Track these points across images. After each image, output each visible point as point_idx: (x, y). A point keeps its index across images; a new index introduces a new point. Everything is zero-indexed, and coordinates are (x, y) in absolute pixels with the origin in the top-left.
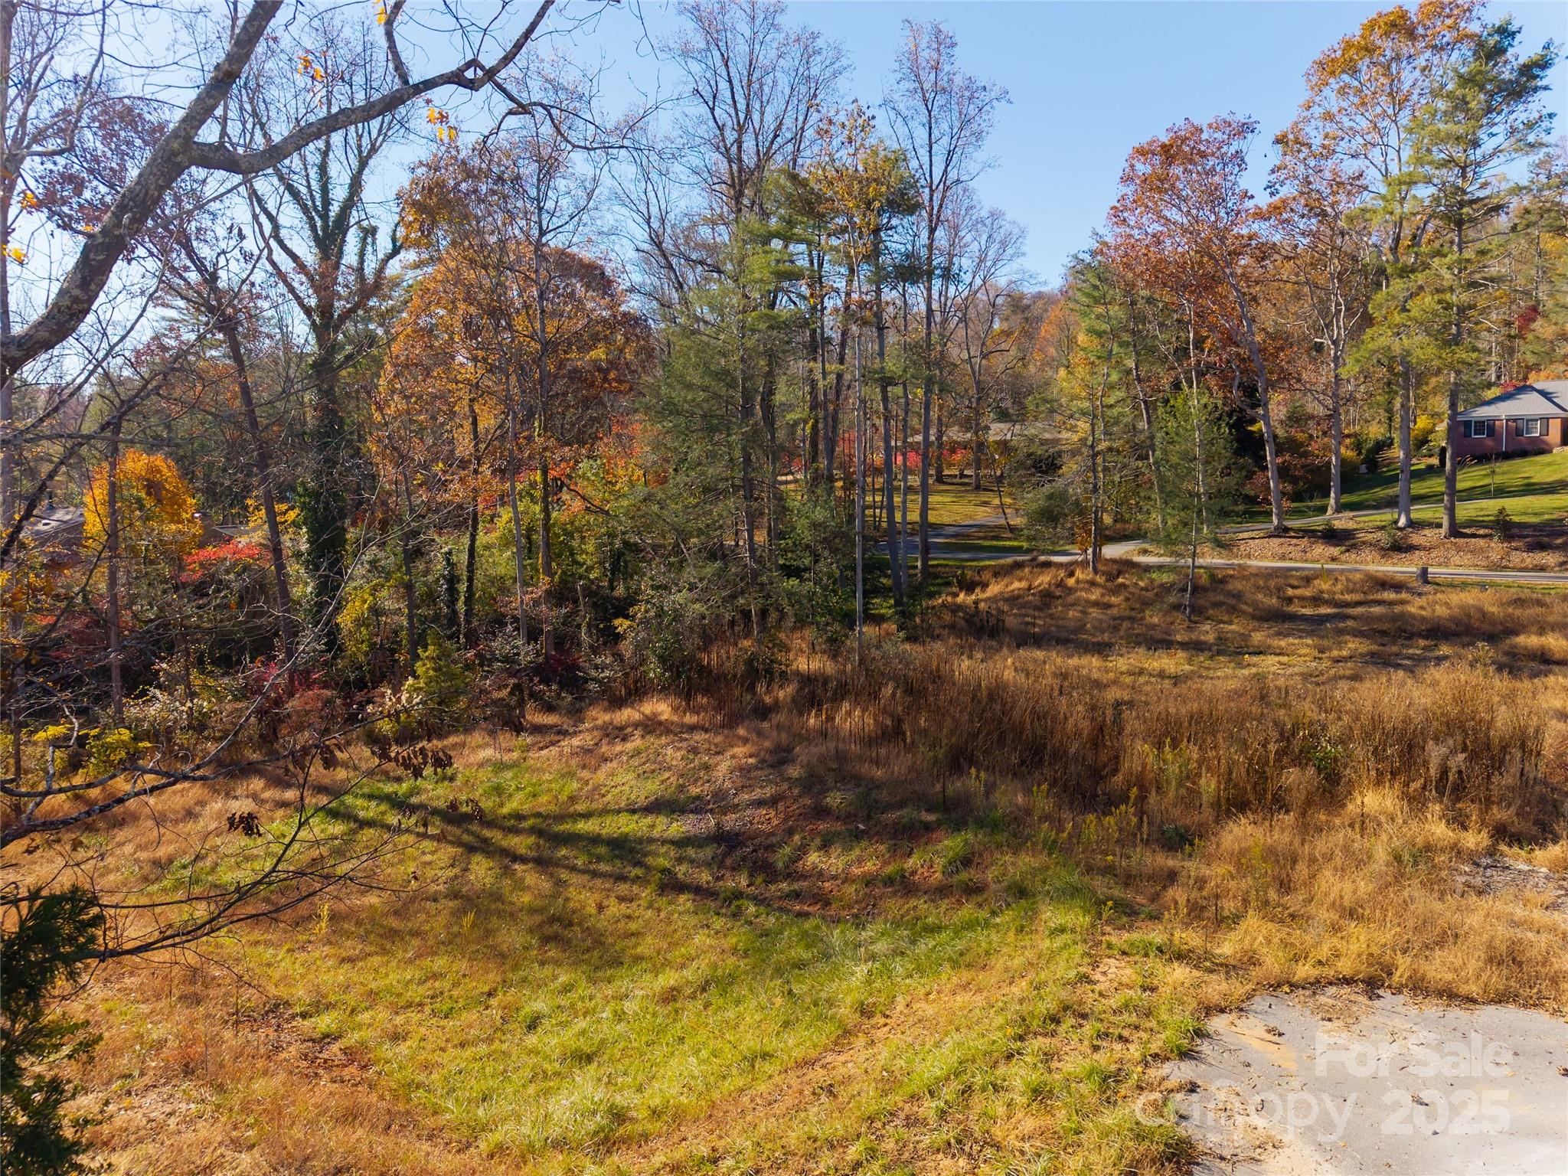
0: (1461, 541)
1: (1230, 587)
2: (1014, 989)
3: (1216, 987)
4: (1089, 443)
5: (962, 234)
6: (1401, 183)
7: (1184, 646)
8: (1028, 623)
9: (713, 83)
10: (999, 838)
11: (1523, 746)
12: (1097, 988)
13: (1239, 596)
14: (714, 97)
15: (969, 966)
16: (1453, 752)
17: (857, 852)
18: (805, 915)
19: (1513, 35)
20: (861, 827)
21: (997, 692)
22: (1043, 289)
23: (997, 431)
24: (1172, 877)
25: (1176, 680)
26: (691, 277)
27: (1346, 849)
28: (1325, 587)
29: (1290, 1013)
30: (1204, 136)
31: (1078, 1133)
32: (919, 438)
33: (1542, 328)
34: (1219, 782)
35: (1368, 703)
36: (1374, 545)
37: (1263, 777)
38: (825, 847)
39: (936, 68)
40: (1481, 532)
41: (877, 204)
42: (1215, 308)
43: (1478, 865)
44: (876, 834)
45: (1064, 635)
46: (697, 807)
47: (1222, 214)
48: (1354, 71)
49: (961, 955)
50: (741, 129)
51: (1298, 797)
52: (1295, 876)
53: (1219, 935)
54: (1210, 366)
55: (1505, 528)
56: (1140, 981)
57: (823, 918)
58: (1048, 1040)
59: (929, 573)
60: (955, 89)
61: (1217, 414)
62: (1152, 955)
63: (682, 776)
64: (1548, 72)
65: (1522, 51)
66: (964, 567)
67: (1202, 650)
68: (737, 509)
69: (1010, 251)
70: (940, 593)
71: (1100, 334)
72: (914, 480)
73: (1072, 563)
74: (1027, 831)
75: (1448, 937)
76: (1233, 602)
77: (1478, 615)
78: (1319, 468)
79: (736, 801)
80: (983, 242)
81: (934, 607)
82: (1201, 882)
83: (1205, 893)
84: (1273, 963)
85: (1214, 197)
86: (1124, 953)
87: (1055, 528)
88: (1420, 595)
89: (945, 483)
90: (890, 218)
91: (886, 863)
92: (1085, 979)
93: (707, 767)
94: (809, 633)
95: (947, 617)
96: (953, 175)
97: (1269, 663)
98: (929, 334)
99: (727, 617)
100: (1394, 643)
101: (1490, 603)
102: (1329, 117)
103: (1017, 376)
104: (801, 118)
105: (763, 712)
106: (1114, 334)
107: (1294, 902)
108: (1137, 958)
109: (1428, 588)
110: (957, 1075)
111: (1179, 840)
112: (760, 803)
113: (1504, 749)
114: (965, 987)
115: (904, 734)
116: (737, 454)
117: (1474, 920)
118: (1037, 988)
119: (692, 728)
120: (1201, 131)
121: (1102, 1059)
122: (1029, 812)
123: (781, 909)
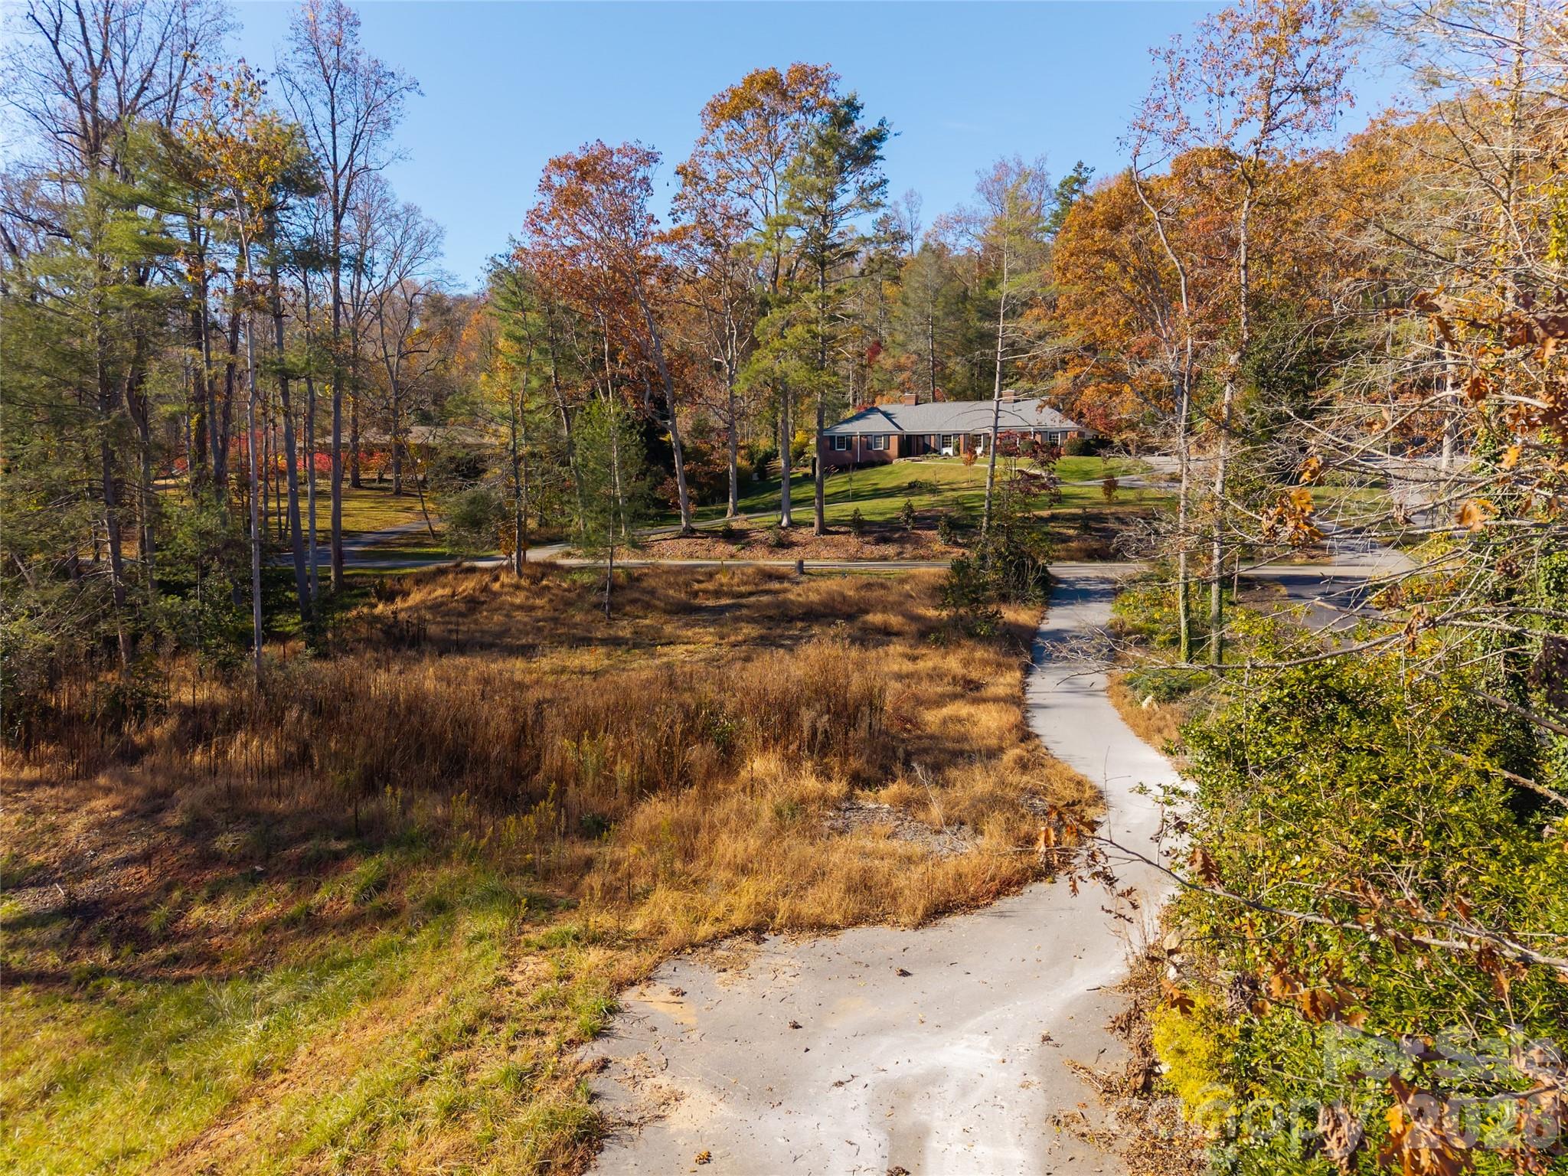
0: (828, 537)
1: (645, 584)
2: (430, 1009)
3: (628, 962)
4: (511, 447)
5: (376, 226)
6: (778, 224)
7: (604, 642)
8: (450, 631)
9: (56, 13)
10: (416, 855)
11: (871, 704)
12: (514, 988)
13: (652, 592)
14: (58, 28)
15: (383, 994)
16: (820, 716)
17: (254, 897)
18: (188, 979)
19: (857, 109)
20: (258, 868)
21: (416, 704)
22: (464, 292)
23: (418, 434)
24: (588, 864)
25: (596, 674)
26: (32, 241)
27: (740, 812)
28: (725, 580)
29: (694, 973)
30: (615, 159)
31: (492, 1139)
32: (330, 440)
33: (885, 360)
34: (633, 767)
35: (756, 681)
36: (763, 543)
37: (671, 755)
38: (213, 899)
39: (338, 45)
40: (843, 529)
41: (269, 179)
42: (627, 322)
43: (839, 809)
44: (277, 873)
45: (488, 639)
46: (41, 878)
47: (632, 235)
48: (739, 119)
49: (373, 985)
50: (96, 73)
51: (700, 771)
52: (697, 845)
53: (631, 912)
54: (624, 378)
55: (859, 526)
56: (556, 972)
57: (210, 978)
58: (463, 1054)
59: (344, 585)
60: (360, 71)
61: (629, 422)
62: (569, 945)
63: (17, 844)
64: (883, 144)
65: (866, 123)
66: (383, 576)
67: (619, 645)
68: (96, 516)
69: (427, 250)
70: (356, 605)
71: (519, 340)
72: (324, 484)
73: (496, 568)
74: (447, 842)
75: (818, 876)
76: (646, 598)
77: (839, 599)
78: (720, 475)
79: (95, 863)
80: (398, 238)
81: (348, 620)
82: (615, 864)
83: (619, 875)
84: (677, 929)
85: (624, 217)
86: (542, 948)
87: (479, 533)
88: (798, 583)
89: (362, 488)
90: (286, 197)
91: (288, 903)
92: (504, 982)
93: (53, 829)
94: (196, 658)
95: (364, 631)
96: (360, 161)
97: (679, 652)
98: (337, 325)
99: (83, 646)
100: (778, 626)
101: (847, 588)
102: (720, 157)
103: (439, 379)
104: (176, 74)
105: (132, 755)
106: (531, 340)
107: (696, 868)
108: (555, 950)
109: (804, 578)
110: (363, 1115)
111: (596, 828)
112: (127, 862)
113: (857, 708)
114: (375, 1019)
115: (311, 759)
116: (97, 454)
117: (836, 858)
118: (454, 1002)
119: (32, 785)
120: (612, 154)
121: (518, 1058)
122: (448, 823)
123: (155, 979)
